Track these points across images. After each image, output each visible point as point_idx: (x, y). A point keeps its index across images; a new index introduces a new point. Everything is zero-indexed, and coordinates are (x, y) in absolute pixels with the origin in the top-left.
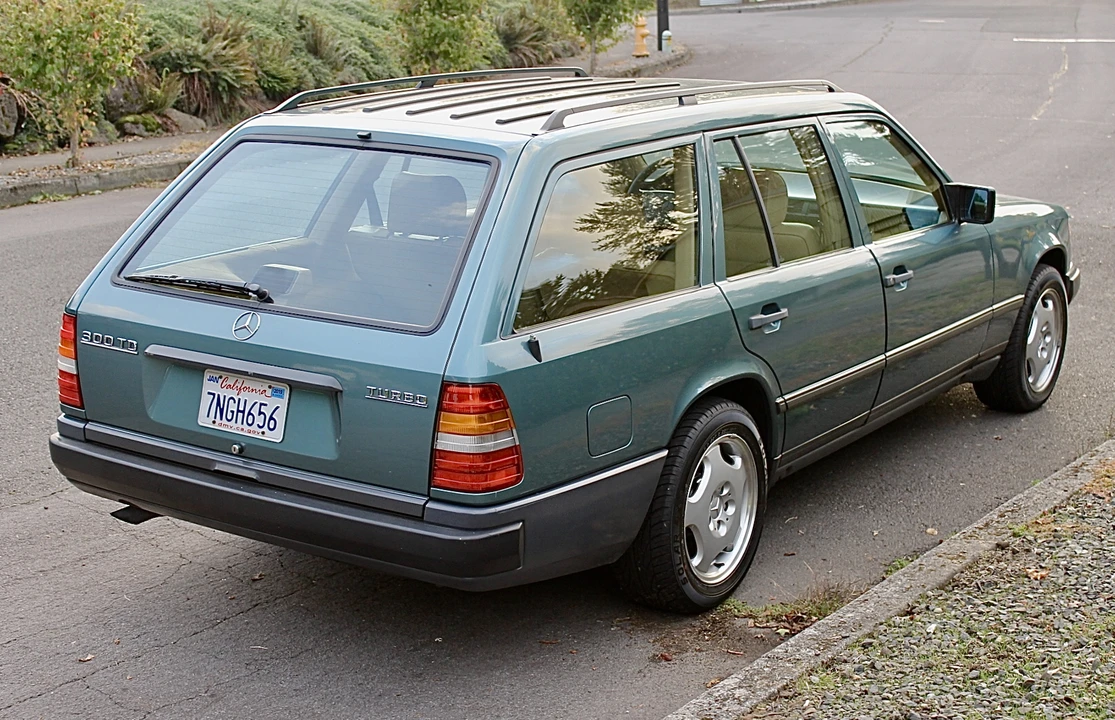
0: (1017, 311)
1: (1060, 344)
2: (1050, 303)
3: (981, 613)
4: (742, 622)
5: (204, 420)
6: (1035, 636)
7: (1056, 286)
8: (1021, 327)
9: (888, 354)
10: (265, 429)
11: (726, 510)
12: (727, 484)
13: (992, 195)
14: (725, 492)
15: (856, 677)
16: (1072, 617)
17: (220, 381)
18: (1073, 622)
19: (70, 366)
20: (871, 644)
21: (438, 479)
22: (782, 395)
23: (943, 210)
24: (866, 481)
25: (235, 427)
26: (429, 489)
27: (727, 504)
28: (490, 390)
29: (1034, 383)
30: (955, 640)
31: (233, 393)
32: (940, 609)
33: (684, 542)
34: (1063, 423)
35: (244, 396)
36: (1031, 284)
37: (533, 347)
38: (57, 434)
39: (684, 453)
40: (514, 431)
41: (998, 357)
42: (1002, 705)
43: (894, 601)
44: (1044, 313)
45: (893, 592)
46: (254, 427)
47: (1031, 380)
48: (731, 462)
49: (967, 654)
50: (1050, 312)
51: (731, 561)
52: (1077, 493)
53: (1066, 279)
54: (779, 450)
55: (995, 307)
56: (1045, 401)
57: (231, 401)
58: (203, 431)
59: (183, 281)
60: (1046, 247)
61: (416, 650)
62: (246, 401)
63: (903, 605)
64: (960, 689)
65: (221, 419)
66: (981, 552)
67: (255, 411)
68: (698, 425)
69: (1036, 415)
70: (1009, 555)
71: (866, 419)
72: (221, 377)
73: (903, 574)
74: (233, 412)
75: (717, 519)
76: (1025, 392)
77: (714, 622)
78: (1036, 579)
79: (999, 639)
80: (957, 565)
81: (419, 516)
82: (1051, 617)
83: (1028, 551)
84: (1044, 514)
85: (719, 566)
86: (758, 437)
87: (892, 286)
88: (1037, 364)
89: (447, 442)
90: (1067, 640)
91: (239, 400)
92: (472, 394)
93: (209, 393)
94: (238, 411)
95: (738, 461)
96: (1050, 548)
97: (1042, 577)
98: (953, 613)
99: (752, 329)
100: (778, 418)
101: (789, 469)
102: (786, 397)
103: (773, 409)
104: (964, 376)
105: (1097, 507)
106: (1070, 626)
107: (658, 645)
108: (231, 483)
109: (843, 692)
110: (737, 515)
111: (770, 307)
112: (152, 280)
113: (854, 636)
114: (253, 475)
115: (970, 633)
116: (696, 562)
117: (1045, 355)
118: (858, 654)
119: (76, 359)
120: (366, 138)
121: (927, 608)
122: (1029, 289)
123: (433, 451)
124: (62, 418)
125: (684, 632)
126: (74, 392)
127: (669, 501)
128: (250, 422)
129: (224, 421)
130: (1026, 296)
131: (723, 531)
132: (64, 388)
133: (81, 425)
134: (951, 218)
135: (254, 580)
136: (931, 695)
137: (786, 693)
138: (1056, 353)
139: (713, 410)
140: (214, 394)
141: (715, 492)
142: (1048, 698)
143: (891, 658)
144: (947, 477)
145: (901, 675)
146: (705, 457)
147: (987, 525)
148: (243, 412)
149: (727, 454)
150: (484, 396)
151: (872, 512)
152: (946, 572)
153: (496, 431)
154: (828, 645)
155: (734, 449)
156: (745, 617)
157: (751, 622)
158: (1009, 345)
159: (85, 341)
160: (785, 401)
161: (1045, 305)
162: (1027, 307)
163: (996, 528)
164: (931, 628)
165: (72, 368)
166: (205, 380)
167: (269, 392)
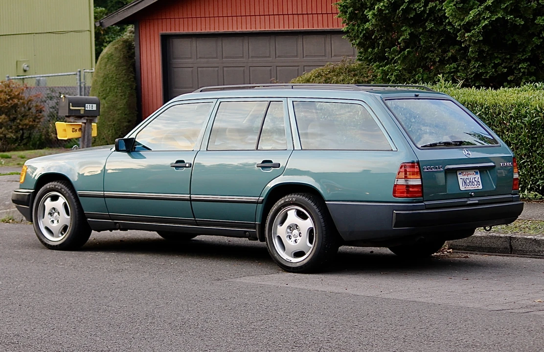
5: (462, 188)
10: (478, 185)
25: (470, 188)
31: (466, 177)
35: (469, 176)
46: (475, 186)
57: (467, 179)
58: (462, 192)
62: (470, 178)
67: (474, 181)
72: (462, 173)
74: (468, 183)
93: (460, 179)
112: (431, 145)
114: (477, 202)
119: (421, 178)
128: (473, 184)
129: (467, 186)
133: (423, 204)
148: (471, 182)
159: (425, 170)
165: (419, 182)
166: (458, 175)
167: (475, 174)
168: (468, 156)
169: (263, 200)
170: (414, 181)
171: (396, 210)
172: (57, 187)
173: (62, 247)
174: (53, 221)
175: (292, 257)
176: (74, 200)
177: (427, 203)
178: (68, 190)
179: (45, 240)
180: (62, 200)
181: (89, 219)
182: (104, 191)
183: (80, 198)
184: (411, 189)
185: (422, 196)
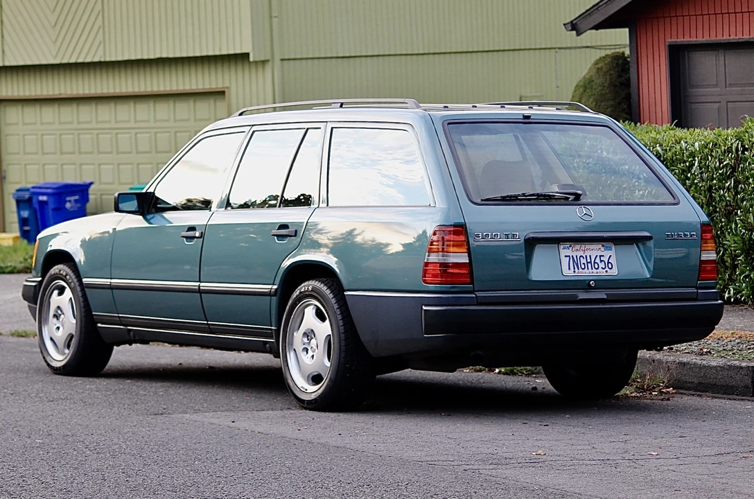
5: (568, 273)
10: (607, 269)
17: (571, 248)
21: (702, 276)
25: (587, 273)
26: (697, 282)
31: (581, 253)
35: (588, 253)
46: (600, 269)
57: (581, 258)
58: (567, 279)
62: (590, 256)
65: (578, 269)
67: (598, 260)
72: (571, 246)
74: (584, 264)
81: (695, 298)
91: (586, 256)
93: (566, 256)
94: (588, 263)
112: (504, 198)
114: (604, 297)
120: (528, 117)
123: (701, 261)
128: (597, 267)
129: (580, 270)
133: (473, 295)
140: (569, 256)
148: (591, 262)
159: (478, 239)
165: (464, 259)
166: (561, 250)
167: (603, 249)
168: (586, 218)
169: (276, 289)
170: (457, 257)
171: (426, 305)
172: (61, 272)
173: (66, 371)
174: (58, 328)
175: (309, 384)
176: (80, 294)
177: (479, 294)
178: (74, 277)
179: (48, 359)
180: (68, 293)
181: (99, 325)
182: (111, 279)
183: (86, 289)
184: (451, 271)
185: (472, 283)
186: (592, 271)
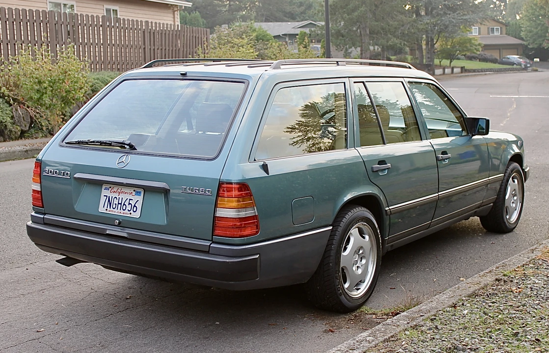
0: (501, 182)
1: (521, 201)
2: (516, 181)
3: (490, 306)
4: (370, 316)
5: (102, 209)
6: (518, 315)
7: (518, 172)
8: (503, 190)
9: (439, 193)
10: (132, 212)
11: (361, 261)
12: (362, 248)
13: (488, 121)
14: (361, 252)
15: (428, 332)
16: (536, 307)
17: (110, 189)
18: (536, 309)
19: (37, 187)
20: (435, 319)
21: (217, 232)
22: (388, 207)
23: (464, 130)
24: (429, 260)
25: (117, 212)
26: (212, 238)
27: (361, 258)
28: (243, 186)
29: (510, 218)
30: (478, 317)
31: (116, 195)
32: (469, 305)
33: (341, 274)
34: (524, 237)
35: (121, 196)
36: (507, 170)
37: (265, 167)
38: (31, 222)
39: (340, 229)
40: (255, 208)
41: (492, 204)
42: (504, 343)
43: (446, 301)
44: (513, 185)
45: (445, 298)
46: (126, 211)
47: (508, 217)
48: (364, 238)
49: (484, 323)
50: (516, 185)
51: (364, 288)
52: (534, 259)
53: (523, 170)
54: (387, 235)
55: (490, 178)
56: (515, 227)
57: (115, 199)
58: (101, 215)
59: (94, 142)
60: (513, 153)
61: (206, 327)
62: (122, 198)
63: (451, 303)
64: (481, 337)
65: (110, 208)
66: (488, 282)
67: (127, 204)
68: (347, 216)
69: (510, 234)
70: (502, 283)
71: (429, 226)
72: (110, 187)
73: (450, 291)
75: (357, 265)
76: (505, 222)
77: (356, 316)
78: (517, 292)
79: (500, 316)
80: (477, 287)
81: (207, 251)
82: (525, 307)
83: (512, 281)
84: (518, 267)
85: (358, 289)
86: (377, 226)
87: (441, 160)
88: (510, 210)
89: (221, 213)
90: (534, 317)
91: (119, 198)
92: (234, 188)
93: (105, 196)
94: (119, 203)
95: (367, 237)
96: (523, 280)
97: (519, 292)
98: (476, 306)
99: (373, 172)
100: (386, 218)
101: (392, 246)
102: (391, 208)
103: (384, 212)
104: (476, 211)
105: (544, 264)
106: (535, 311)
107: (327, 326)
108: (115, 240)
109: (422, 338)
110: (367, 264)
111: (382, 162)
112: (79, 143)
113: (426, 316)
114: (125, 235)
115: (485, 314)
116: (346, 286)
117: (514, 205)
118: (429, 323)
119: (41, 183)
120: (184, 75)
121: (463, 304)
122: (505, 172)
123: (214, 217)
124: (33, 214)
125: (341, 320)
126: (40, 200)
127: (333, 253)
128: (124, 209)
129: (112, 209)
130: (504, 176)
131: (360, 271)
132: (34, 199)
133: (42, 216)
134: (468, 133)
135: (127, 299)
136: (467, 339)
137: (393, 339)
138: (519, 205)
139: (355, 210)
140: (107, 196)
141: (356, 251)
142: (527, 340)
143: (446, 325)
144: (469, 258)
145: (451, 331)
146: (351, 233)
147: (490, 271)
148: (121, 204)
149: (361, 233)
150: (240, 190)
151: (433, 272)
152: (472, 290)
153: (245, 207)
154: (413, 319)
155: (365, 232)
156: (371, 314)
157: (374, 316)
158: (497, 198)
159: (45, 174)
160: (390, 209)
161: (514, 182)
162: (505, 181)
163: (495, 273)
164: (466, 312)
166: (103, 189)
167: (134, 193)
186: (120, 211)
